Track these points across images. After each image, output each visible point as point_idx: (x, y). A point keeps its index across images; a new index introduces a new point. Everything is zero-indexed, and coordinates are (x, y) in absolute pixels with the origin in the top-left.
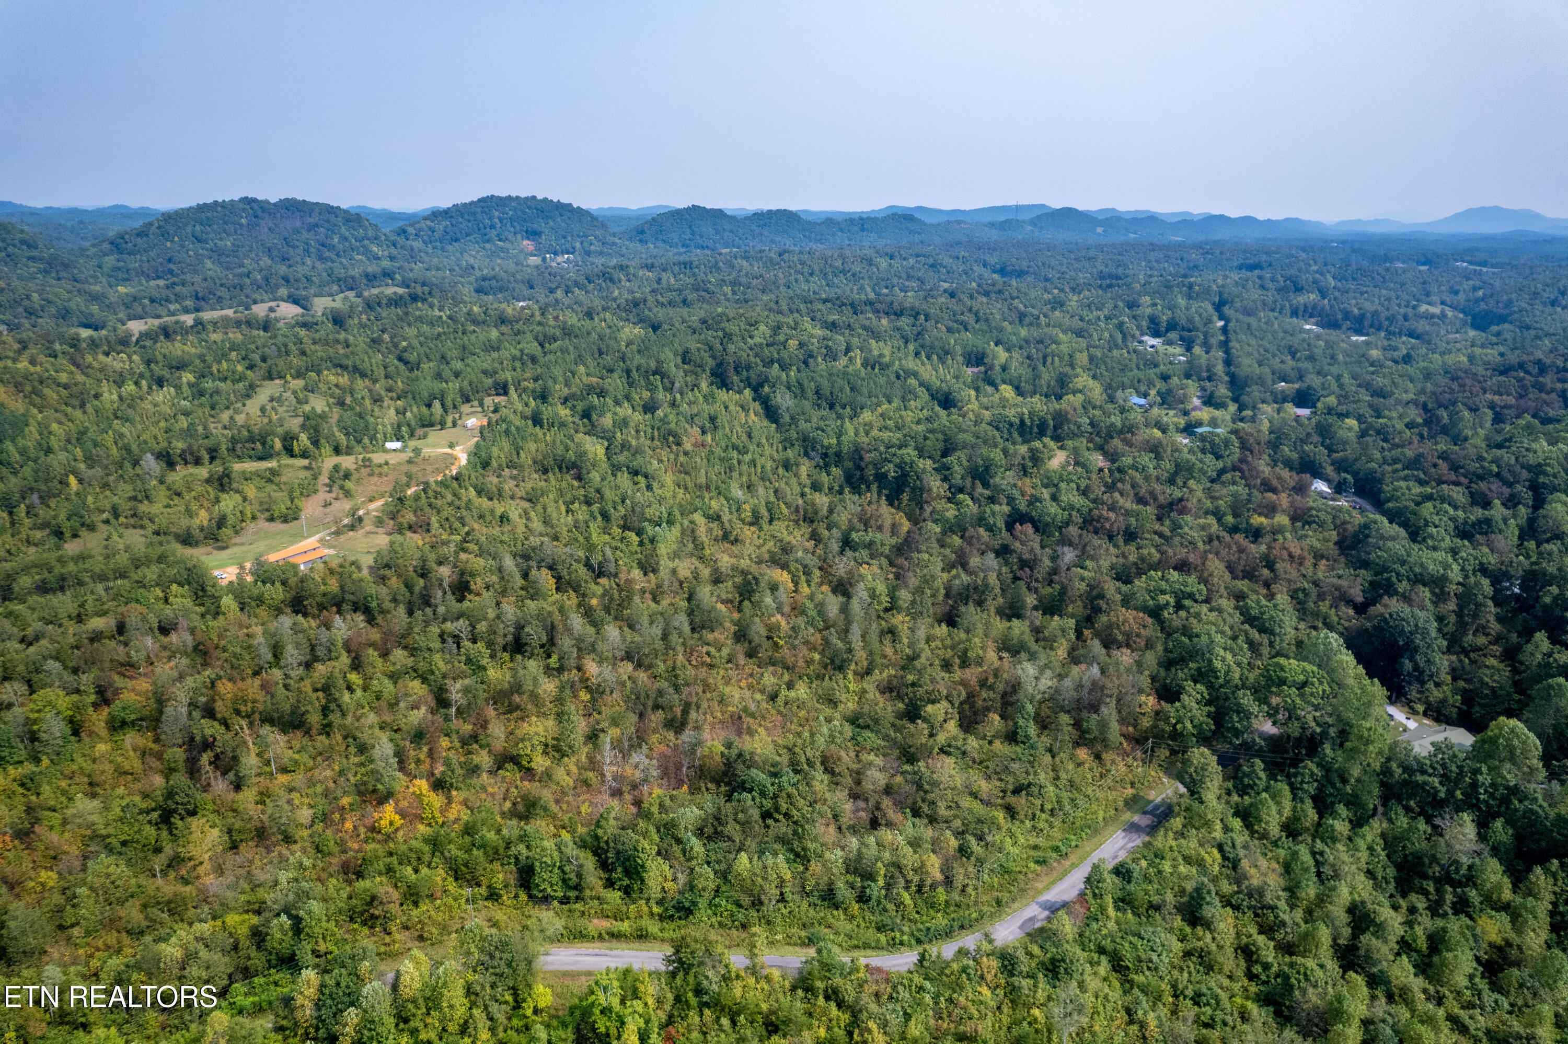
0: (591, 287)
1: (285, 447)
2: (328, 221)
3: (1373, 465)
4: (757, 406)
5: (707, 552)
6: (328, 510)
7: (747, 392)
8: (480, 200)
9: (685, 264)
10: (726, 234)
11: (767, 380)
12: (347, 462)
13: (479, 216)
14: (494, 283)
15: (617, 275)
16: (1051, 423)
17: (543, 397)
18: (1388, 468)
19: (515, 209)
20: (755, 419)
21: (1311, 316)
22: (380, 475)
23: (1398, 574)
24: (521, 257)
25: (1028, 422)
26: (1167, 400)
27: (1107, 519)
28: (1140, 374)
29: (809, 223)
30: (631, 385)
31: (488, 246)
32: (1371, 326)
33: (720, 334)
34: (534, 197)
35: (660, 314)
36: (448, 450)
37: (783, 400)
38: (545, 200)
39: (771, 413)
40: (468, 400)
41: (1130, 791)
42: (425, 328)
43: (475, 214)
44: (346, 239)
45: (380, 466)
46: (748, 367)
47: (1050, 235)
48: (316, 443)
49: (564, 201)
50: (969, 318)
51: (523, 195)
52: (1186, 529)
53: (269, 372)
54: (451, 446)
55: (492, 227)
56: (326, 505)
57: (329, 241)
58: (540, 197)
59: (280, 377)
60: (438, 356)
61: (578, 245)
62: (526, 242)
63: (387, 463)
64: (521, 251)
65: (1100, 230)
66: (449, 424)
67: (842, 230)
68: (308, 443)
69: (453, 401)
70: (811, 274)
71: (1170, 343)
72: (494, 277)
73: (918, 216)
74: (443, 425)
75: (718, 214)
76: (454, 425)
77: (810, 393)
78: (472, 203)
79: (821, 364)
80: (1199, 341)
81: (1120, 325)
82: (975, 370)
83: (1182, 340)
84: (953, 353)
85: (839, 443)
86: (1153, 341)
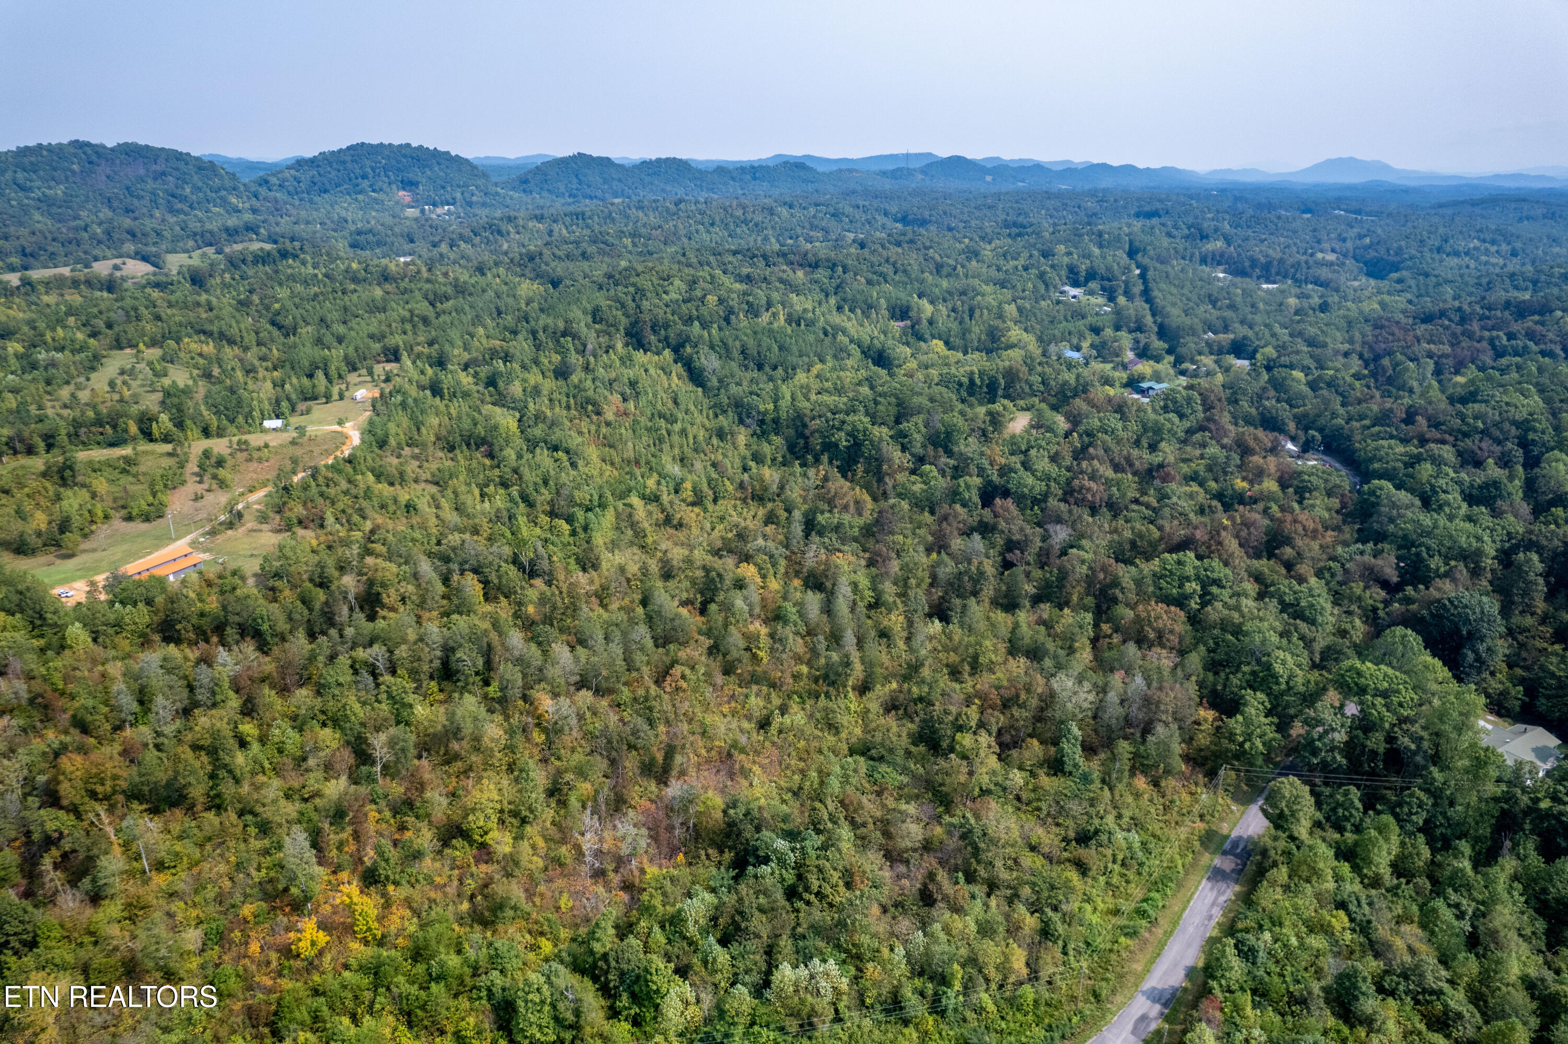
0: (477, 240)
1: (142, 431)
2: (177, 169)
3: (1340, 421)
4: (678, 368)
5: (650, 540)
6: (199, 504)
7: (667, 353)
8: (349, 148)
9: (577, 215)
10: (615, 183)
11: (688, 340)
12: (219, 446)
13: (349, 165)
14: (370, 237)
15: (505, 227)
16: (1002, 382)
17: (440, 363)
18: (1355, 424)
19: (388, 157)
20: (678, 381)
21: (1219, 264)
22: (260, 460)
23: (1428, 549)
24: (397, 209)
25: (978, 381)
26: (1103, 351)
27: (1089, 490)
28: (1070, 326)
29: (700, 171)
30: (538, 347)
31: (360, 197)
32: (1278, 274)
33: (632, 289)
34: (408, 145)
35: (559, 269)
36: (336, 428)
37: (709, 362)
38: (420, 147)
39: (696, 376)
40: (355, 369)
41: (1200, 826)
42: (299, 288)
43: (344, 162)
44: (200, 189)
45: (259, 449)
46: (666, 326)
47: (941, 184)
48: (180, 425)
49: (442, 148)
50: (888, 269)
51: (396, 142)
52: (1175, 499)
53: (117, 340)
54: (340, 423)
55: (364, 177)
56: (197, 498)
57: (179, 192)
58: (414, 144)
59: (131, 346)
60: (317, 318)
61: (458, 195)
62: (401, 193)
63: (266, 446)
64: (397, 203)
65: (989, 178)
66: (336, 396)
67: (733, 179)
68: (170, 425)
69: (338, 369)
70: (712, 224)
71: (1091, 293)
72: (371, 231)
73: (809, 164)
74: (328, 398)
75: (605, 162)
76: (341, 397)
77: (736, 354)
78: (340, 151)
79: (742, 321)
80: (1121, 291)
81: (1041, 275)
82: (901, 324)
83: (1103, 290)
84: (876, 307)
85: (777, 408)
86: (1075, 291)
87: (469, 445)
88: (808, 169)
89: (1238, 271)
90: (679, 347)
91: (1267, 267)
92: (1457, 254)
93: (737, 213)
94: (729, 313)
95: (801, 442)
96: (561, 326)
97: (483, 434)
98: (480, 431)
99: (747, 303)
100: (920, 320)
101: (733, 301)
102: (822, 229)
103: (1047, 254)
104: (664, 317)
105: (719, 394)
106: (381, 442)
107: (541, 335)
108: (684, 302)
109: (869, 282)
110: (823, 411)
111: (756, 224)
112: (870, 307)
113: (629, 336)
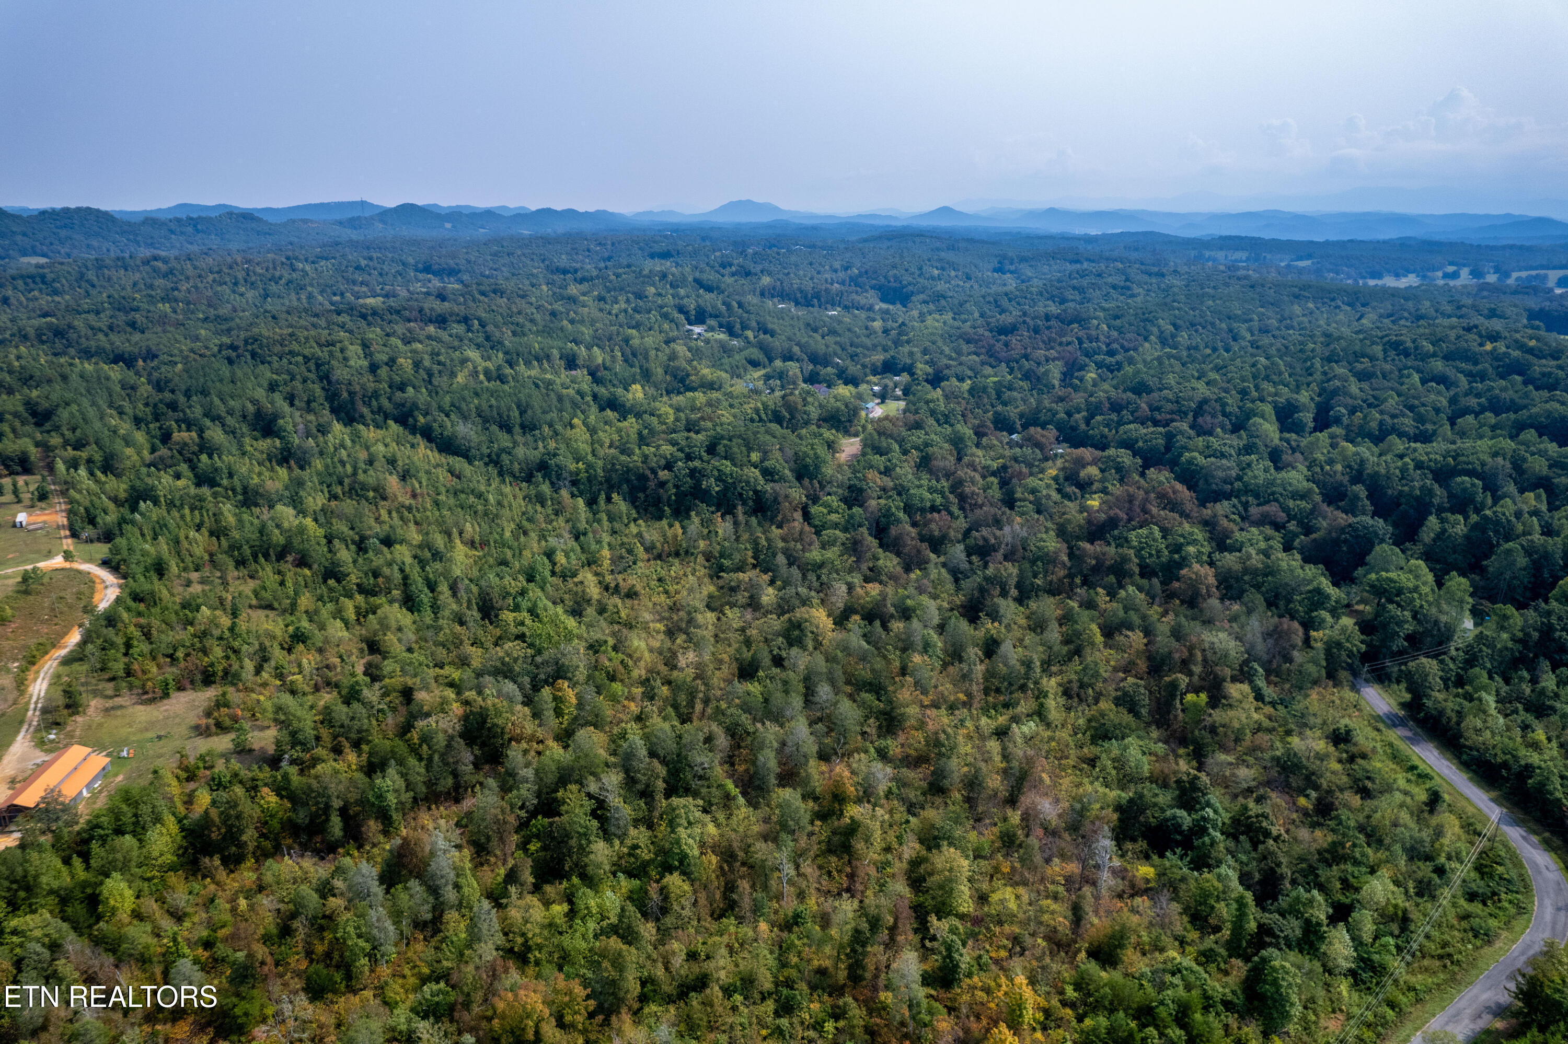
4: (419, 440)
7: (393, 425)
10: (19, 238)
36: (55, 564)
41: (1361, 714)
65: (448, 225)
81: (665, 316)
82: (577, 373)
83: (721, 326)
84: (548, 357)
85: (589, 466)
86: (697, 329)
87: (266, 556)
88: (259, 220)
89: (797, 303)
90: (402, 420)
91: (816, 296)
92: (933, 279)
93: (259, 270)
94: (430, 375)
95: (641, 495)
96: (251, 408)
97: (282, 540)
98: (278, 538)
99: (439, 363)
100: (598, 367)
101: (427, 363)
102: (362, 283)
103: (640, 296)
104: (371, 386)
105: (493, 460)
106: (160, 569)
107: (230, 421)
108: (373, 368)
109: (514, 334)
110: (663, 462)
111: (289, 282)
112: (538, 359)
113: (333, 411)
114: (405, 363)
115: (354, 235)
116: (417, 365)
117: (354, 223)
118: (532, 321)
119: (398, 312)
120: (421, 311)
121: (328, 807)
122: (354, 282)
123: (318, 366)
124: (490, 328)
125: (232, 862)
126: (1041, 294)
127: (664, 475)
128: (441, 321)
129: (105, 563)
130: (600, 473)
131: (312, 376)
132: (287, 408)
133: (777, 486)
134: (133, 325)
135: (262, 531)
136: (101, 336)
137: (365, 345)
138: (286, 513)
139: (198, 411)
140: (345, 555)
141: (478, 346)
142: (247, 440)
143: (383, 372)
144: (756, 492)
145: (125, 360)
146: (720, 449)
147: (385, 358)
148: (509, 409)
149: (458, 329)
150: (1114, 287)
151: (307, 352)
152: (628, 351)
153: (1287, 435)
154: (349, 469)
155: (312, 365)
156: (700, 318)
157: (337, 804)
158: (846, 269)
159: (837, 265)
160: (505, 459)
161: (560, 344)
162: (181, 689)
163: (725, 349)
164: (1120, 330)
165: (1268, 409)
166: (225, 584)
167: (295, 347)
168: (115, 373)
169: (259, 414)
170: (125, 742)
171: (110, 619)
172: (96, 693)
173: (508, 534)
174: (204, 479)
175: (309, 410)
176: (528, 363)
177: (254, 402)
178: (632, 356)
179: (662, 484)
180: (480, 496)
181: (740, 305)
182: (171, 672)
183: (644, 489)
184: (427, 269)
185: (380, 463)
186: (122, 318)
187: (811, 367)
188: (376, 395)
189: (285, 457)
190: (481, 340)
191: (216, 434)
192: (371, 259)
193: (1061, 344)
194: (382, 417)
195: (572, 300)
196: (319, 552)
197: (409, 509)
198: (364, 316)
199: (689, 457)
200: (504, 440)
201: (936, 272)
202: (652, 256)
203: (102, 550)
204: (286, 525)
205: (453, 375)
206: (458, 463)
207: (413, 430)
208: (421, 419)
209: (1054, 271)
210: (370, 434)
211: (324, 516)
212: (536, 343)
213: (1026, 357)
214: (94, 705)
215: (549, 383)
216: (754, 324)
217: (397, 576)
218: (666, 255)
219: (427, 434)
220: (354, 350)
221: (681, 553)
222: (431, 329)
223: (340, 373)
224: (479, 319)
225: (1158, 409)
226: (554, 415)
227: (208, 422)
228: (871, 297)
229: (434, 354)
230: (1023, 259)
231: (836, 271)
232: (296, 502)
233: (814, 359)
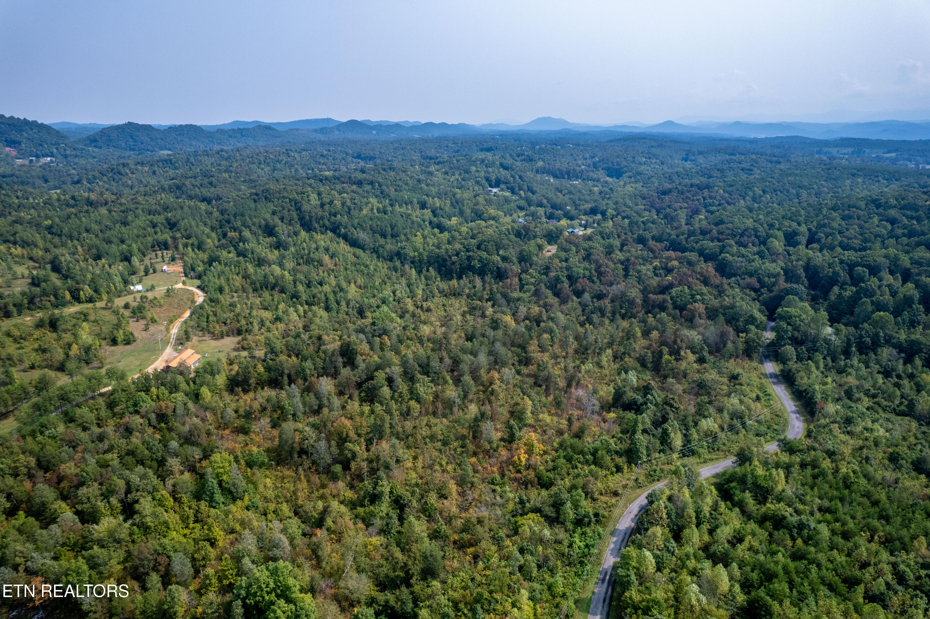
1: (73, 297)
4: (341, 240)
7: (329, 233)
9: (166, 161)
10: (159, 141)
11: (339, 225)
20: (343, 247)
22: (158, 306)
24: (9, 160)
28: (510, 207)
29: (210, 132)
30: (255, 235)
35: (206, 192)
37: (362, 236)
39: (354, 243)
41: (756, 372)
47: (350, 135)
48: (96, 291)
61: (54, 150)
62: (8, 149)
64: (7, 155)
65: (374, 132)
67: (230, 136)
68: (91, 292)
69: (140, 256)
70: (260, 163)
71: (502, 190)
75: (148, 128)
76: (153, 271)
80: (517, 188)
81: (478, 183)
82: (425, 211)
83: (508, 188)
84: (411, 203)
85: (420, 254)
86: (495, 190)
87: (267, 288)
88: (274, 129)
89: (555, 176)
90: (335, 229)
91: (568, 173)
92: (640, 164)
93: (271, 156)
94: (350, 209)
95: (444, 269)
96: (263, 222)
97: (274, 281)
98: (271, 279)
99: (355, 204)
100: (436, 208)
101: (349, 203)
102: (323, 164)
103: (467, 172)
104: (320, 213)
105: (375, 251)
106: (221, 290)
107: (253, 228)
108: (322, 205)
109: (396, 190)
110: (455, 253)
111: (286, 162)
112: (406, 204)
113: (302, 225)
114: (338, 203)
115: (322, 137)
116: (343, 204)
117: (323, 131)
118: (406, 184)
119: (338, 179)
120: (350, 178)
121: (283, 372)
122: (319, 163)
123: (296, 204)
124: (384, 187)
125: (245, 391)
126: (698, 173)
127: (454, 258)
128: (360, 183)
129: (199, 287)
130: (425, 258)
131: (293, 208)
132: (280, 223)
133: (507, 265)
134: (211, 184)
135: (265, 276)
136: (197, 189)
137: (319, 194)
138: (277, 270)
139: (239, 223)
140: (301, 288)
141: (377, 196)
142: (261, 238)
143: (327, 207)
144: (498, 268)
145: (208, 200)
146: (483, 247)
147: (328, 200)
148: (386, 226)
149: (368, 188)
150: (743, 169)
151: (291, 197)
152: (454, 200)
153: (788, 248)
154: (306, 251)
155: (293, 203)
156: (497, 184)
157: (286, 372)
158: (593, 157)
159: (587, 156)
160: (381, 250)
161: (419, 196)
162: (228, 336)
163: (507, 201)
164: (730, 193)
165: (780, 234)
166: (248, 298)
167: (286, 194)
168: (203, 206)
169: (267, 225)
170: (207, 352)
171: (201, 307)
172: (195, 335)
173: (377, 284)
174: (241, 254)
175: (290, 224)
176: (400, 206)
177: (265, 220)
178: (456, 203)
179: (453, 263)
180: (367, 266)
181: (520, 177)
182: (225, 329)
183: (445, 266)
184: (359, 157)
185: (321, 250)
186: (206, 181)
187: (551, 210)
188: (322, 218)
189: (278, 246)
190: (378, 193)
191: (247, 234)
192: (329, 151)
193: (693, 200)
194: (324, 229)
195: (431, 174)
196: (290, 287)
197: (333, 271)
198: (321, 180)
199: (468, 251)
200: (382, 241)
201: (644, 159)
202: (482, 150)
203: (198, 282)
204: (275, 274)
205: (361, 210)
206: (359, 252)
207: (339, 236)
208: (343, 230)
209: (715, 159)
210: (318, 237)
211: (293, 272)
212: (406, 195)
213: (669, 207)
214: (195, 339)
215: (408, 215)
216: (526, 187)
217: (323, 298)
218: (489, 150)
219: (345, 238)
220: (314, 197)
221: (456, 294)
222: (354, 187)
223: (306, 207)
224: (378, 183)
225: (722, 233)
226: (408, 231)
227: (243, 228)
228: (602, 175)
229: (352, 199)
230: (700, 153)
231: (586, 159)
232: (281, 265)
233: (554, 206)
